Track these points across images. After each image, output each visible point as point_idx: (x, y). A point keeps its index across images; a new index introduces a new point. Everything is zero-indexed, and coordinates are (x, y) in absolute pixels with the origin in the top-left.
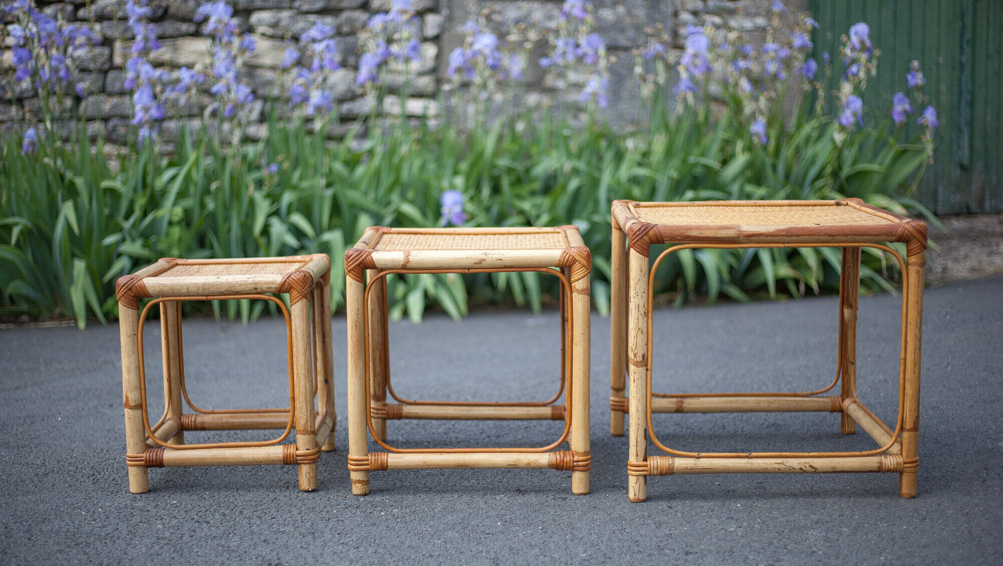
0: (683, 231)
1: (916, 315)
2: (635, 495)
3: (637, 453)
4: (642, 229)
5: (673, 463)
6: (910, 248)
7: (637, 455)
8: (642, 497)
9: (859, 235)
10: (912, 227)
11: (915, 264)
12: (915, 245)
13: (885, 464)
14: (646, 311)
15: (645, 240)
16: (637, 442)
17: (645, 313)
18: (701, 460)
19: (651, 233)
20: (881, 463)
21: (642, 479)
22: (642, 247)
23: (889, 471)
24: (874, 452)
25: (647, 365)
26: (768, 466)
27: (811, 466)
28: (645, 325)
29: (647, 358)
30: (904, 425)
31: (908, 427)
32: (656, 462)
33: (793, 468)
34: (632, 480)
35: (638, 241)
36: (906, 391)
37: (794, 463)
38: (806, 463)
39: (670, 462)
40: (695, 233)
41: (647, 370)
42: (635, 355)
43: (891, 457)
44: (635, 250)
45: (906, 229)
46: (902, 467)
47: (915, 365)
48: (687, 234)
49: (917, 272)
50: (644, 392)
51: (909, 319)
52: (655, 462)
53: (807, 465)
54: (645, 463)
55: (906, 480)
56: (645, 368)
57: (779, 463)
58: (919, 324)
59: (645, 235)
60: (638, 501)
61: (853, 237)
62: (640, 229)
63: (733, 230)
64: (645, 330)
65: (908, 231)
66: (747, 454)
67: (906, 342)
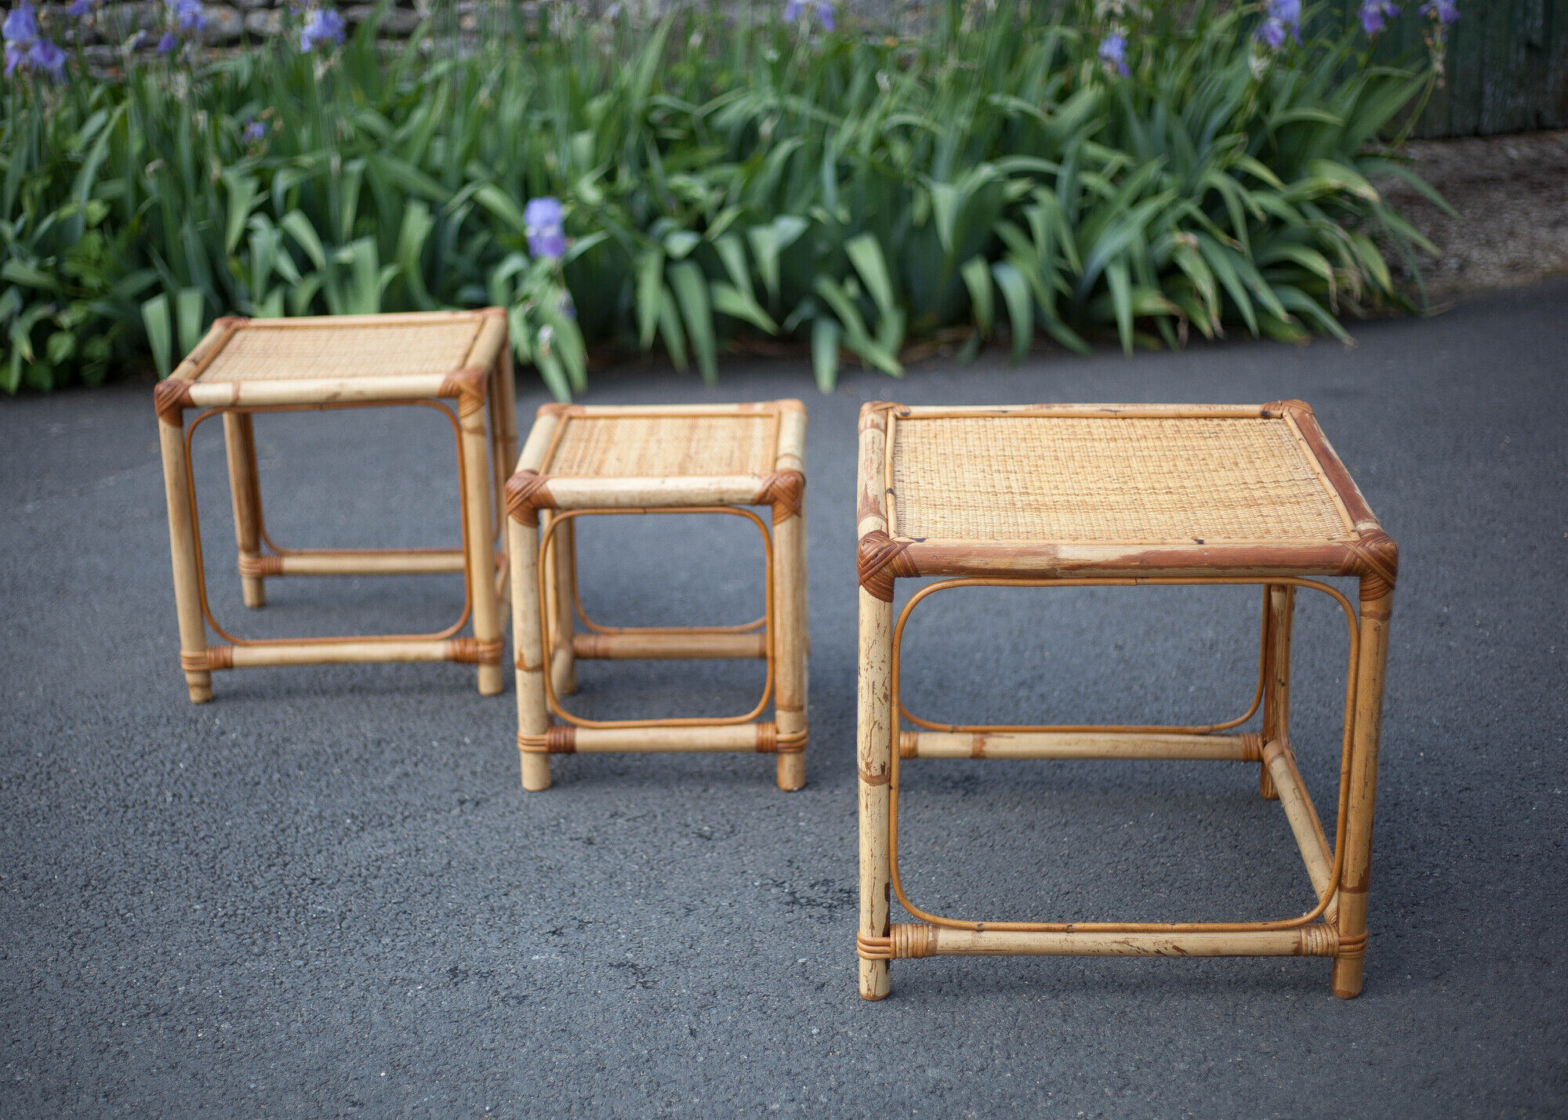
0: (954, 559)
1: (1371, 700)
2: (869, 990)
3: (872, 923)
4: (880, 555)
5: (936, 940)
6: (1365, 588)
7: (872, 927)
8: (880, 993)
9: (1274, 567)
10: (1370, 552)
11: (1371, 615)
12: (1374, 584)
13: (1307, 945)
14: (888, 693)
15: (885, 574)
16: (872, 906)
17: (885, 696)
18: (984, 934)
19: (896, 562)
20: (1299, 943)
21: (881, 966)
22: (880, 586)
23: (1313, 954)
24: (1289, 923)
25: (890, 780)
26: (1100, 947)
27: (1175, 947)
28: (886, 715)
29: (890, 769)
30: (1343, 881)
31: (1349, 885)
32: (906, 937)
33: (1144, 951)
34: (864, 966)
35: (872, 575)
36: (1349, 825)
37: (1146, 941)
38: (1167, 942)
39: (930, 939)
40: (974, 562)
41: (890, 788)
42: (868, 765)
43: (1318, 933)
44: (868, 590)
45: (1358, 556)
46: (1336, 949)
47: (1366, 784)
48: (961, 564)
49: (1375, 630)
50: (885, 824)
51: (1358, 707)
52: (904, 938)
53: (1169, 946)
54: (885, 940)
55: (1342, 970)
56: (885, 787)
57: (1119, 942)
58: (1375, 715)
59: (884, 565)
60: (875, 999)
61: (1262, 569)
62: (876, 555)
63: (1043, 558)
64: (885, 724)
65: (1363, 560)
66: (1064, 926)
67: (1352, 745)
